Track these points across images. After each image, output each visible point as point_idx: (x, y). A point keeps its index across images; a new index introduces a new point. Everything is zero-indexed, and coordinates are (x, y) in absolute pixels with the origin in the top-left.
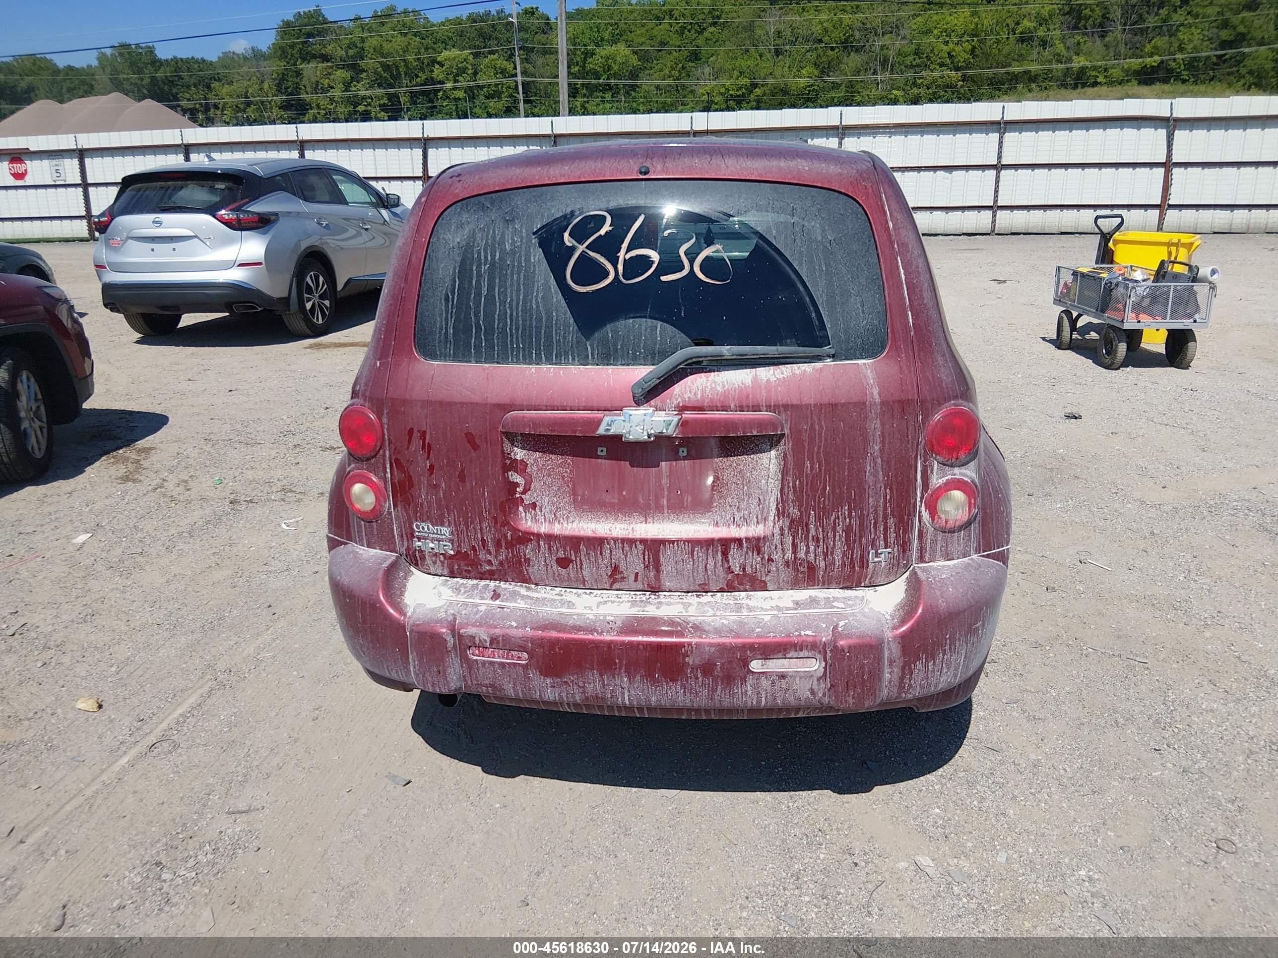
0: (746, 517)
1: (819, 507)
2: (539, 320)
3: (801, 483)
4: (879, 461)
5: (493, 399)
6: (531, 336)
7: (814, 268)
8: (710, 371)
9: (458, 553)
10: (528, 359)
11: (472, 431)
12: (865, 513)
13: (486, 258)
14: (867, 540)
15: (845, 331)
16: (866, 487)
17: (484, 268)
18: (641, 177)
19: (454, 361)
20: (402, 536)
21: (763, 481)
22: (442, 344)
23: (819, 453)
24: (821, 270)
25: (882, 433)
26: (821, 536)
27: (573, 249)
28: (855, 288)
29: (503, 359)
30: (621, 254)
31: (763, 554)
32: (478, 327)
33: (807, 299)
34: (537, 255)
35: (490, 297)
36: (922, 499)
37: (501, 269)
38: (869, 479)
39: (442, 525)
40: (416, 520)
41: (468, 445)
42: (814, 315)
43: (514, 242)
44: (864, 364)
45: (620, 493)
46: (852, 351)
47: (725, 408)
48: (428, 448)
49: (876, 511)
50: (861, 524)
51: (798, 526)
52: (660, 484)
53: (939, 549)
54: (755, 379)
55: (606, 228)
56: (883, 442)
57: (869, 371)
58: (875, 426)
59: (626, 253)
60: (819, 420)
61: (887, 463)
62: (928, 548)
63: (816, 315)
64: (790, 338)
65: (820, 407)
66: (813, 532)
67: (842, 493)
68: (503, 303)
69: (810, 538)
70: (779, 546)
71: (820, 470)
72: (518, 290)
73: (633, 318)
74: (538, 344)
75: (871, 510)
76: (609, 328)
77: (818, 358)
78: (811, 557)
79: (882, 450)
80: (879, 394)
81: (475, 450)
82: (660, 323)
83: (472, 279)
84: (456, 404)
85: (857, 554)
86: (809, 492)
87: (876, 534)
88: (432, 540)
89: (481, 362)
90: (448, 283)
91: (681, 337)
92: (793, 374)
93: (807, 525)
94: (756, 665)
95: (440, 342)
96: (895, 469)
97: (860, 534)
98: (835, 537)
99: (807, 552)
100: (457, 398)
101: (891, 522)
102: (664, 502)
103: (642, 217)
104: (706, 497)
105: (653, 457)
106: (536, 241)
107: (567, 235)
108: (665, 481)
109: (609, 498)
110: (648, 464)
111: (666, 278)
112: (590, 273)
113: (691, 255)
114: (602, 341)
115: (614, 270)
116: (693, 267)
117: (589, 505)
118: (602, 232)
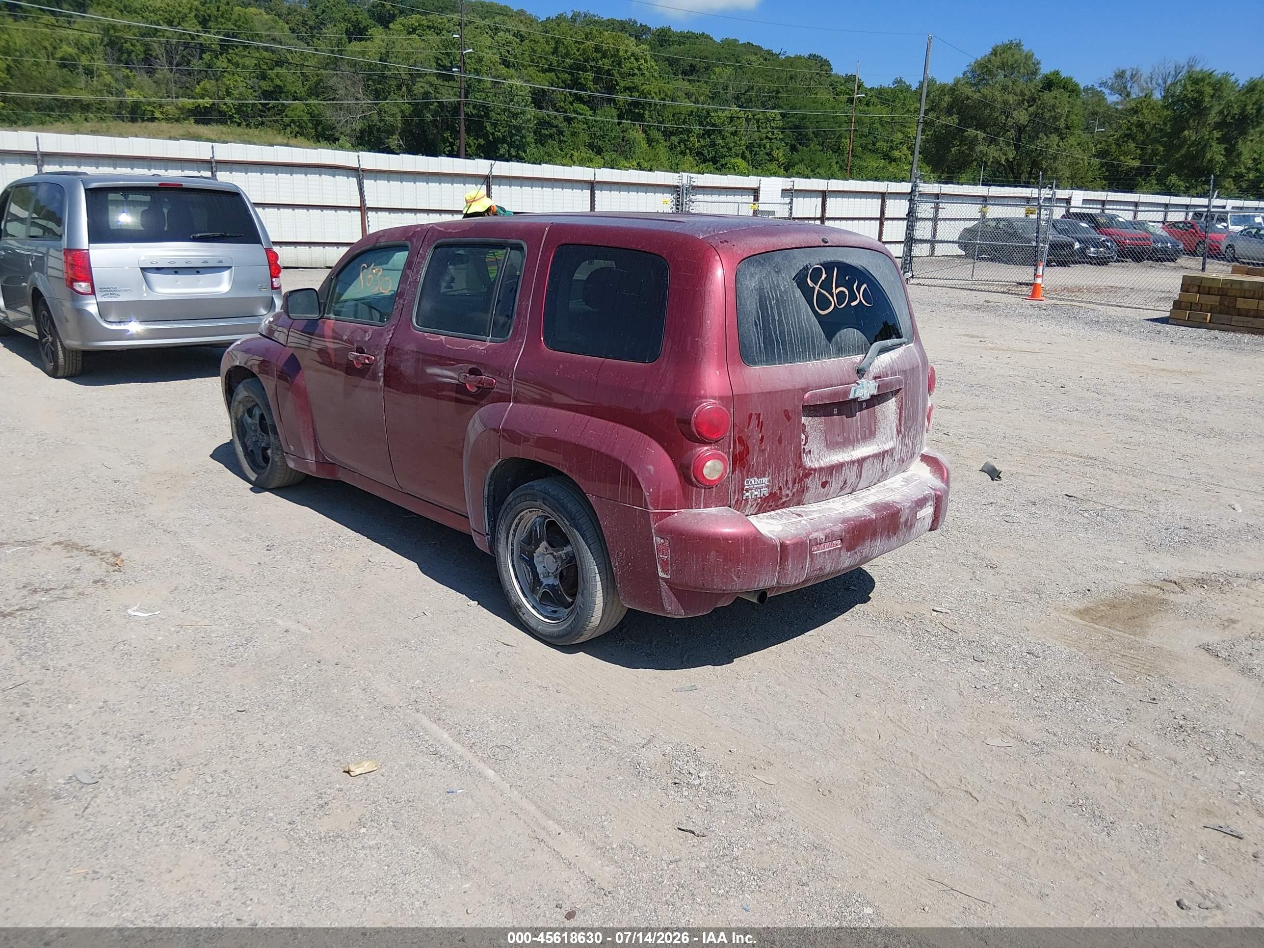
0: (887, 437)
1: (909, 426)
2: (807, 333)
3: (906, 414)
5: (798, 386)
6: (805, 344)
9: (770, 494)
10: (805, 359)
11: (789, 409)
12: (918, 426)
13: (773, 296)
15: (905, 329)
16: (919, 412)
17: (773, 302)
18: (825, 244)
19: (767, 364)
20: (735, 492)
21: (892, 415)
22: (758, 354)
23: (910, 396)
26: (908, 443)
27: (814, 288)
29: (792, 360)
30: (834, 291)
32: (777, 341)
34: (798, 293)
35: (780, 321)
37: (783, 303)
38: (919, 407)
39: (764, 477)
40: (748, 478)
41: (785, 418)
43: (785, 285)
45: (843, 436)
47: (887, 376)
48: (760, 425)
50: (916, 433)
52: (858, 427)
54: (891, 358)
55: (824, 276)
58: (921, 378)
59: (835, 289)
60: (910, 377)
65: (910, 370)
66: (906, 440)
68: (788, 324)
71: (910, 405)
72: (794, 315)
73: (846, 328)
74: (809, 349)
75: (919, 424)
76: (838, 334)
77: (902, 345)
81: (788, 420)
82: (854, 330)
83: (768, 310)
84: (779, 391)
85: (913, 450)
86: (907, 418)
88: (756, 490)
89: (781, 363)
90: (755, 314)
91: (864, 338)
92: (900, 354)
93: (906, 437)
95: (757, 353)
97: (915, 438)
100: (778, 388)
102: (859, 436)
103: (836, 269)
104: (873, 429)
105: (854, 410)
106: (795, 284)
107: (808, 280)
108: (859, 424)
109: (840, 439)
110: (851, 415)
111: (853, 304)
112: (824, 303)
113: (858, 289)
114: (837, 343)
115: (833, 301)
116: (860, 297)
117: (832, 445)
118: (823, 278)
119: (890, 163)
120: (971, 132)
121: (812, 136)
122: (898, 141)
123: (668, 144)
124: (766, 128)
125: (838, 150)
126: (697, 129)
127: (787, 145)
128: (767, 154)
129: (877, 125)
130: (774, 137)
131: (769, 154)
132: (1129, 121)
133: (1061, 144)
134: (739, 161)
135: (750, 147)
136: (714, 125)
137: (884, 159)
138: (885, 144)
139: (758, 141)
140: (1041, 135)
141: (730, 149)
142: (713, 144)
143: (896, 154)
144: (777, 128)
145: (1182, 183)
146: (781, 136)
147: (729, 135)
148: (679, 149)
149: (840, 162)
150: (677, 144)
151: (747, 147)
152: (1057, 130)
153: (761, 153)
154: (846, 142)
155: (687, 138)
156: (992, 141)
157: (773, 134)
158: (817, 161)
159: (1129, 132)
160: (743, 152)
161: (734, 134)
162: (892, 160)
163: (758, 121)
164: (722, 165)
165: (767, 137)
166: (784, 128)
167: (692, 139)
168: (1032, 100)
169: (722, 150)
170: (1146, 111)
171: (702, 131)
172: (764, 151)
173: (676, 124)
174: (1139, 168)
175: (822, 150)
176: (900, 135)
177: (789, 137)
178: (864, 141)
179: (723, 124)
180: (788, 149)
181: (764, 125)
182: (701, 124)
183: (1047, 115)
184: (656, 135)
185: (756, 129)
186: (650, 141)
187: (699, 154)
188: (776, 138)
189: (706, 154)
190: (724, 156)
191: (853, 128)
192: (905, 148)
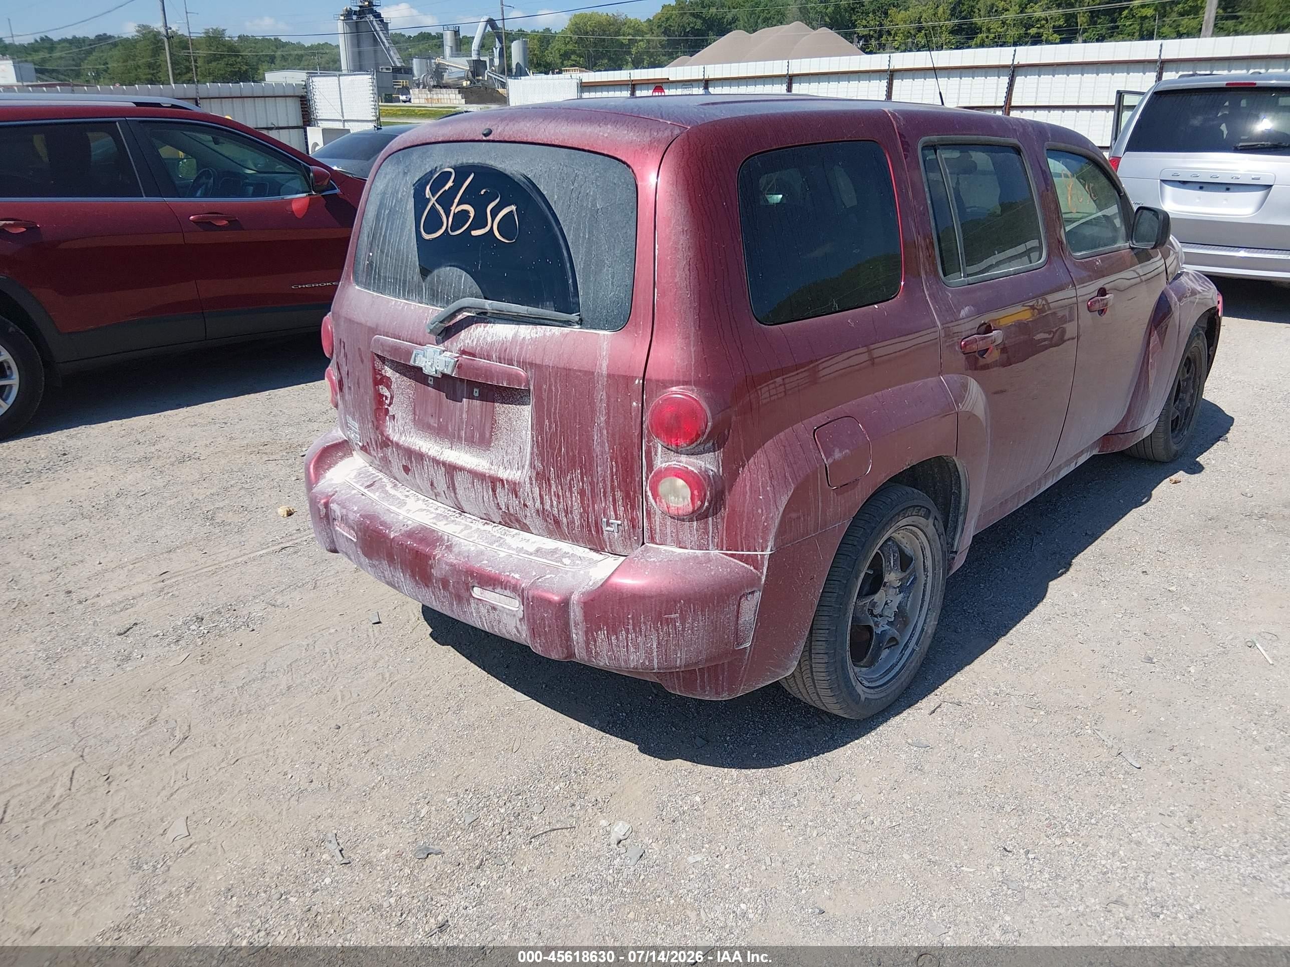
0: (511, 461)
1: (557, 465)
2: (403, 260)
3: (542, 439)
4: (605, 432)
5: (369, 322)
7: (579, 235)
8: (488, 323)
9: (363, 445)
10: (394, 293)
11: (361, 347)
12: (595, 480)
13: (389, 204)
14: (599, 507)
15: (594, 300)
16: (595, 456)
17: (387, 213)
18: (484, 138)
19: (364, 287)
21: (524, 432)
23: (555, 413)
24: (584, 237)
25: (608, 405)
26: (560, 494)
27: (429, 200)
28: (610, 260)
29: (384, 290)
30: (453, 208)
31: (520, 498)
33: (568, 265)
34: (411, 204)
35: (385, 236)
36: (647, 478)
37: (394, 213)
38: (597, 449)
39: (355, 420)
41: (359, 358)
42: (570, 281)
43: (403, 192)
44: (604, 335)
45: (439, 420)
46: (597, 321)
47: (489, 358)
48: (346, 356)
49: (604, 481)
50: (593, 490)
51: (541, 477)
52: (462, 418)
53: (669, 534)
54: (515, 335)
55: (450, 184)
56: (608, 414)
57: (606, 343)
58: (601, 395)
59: (458, 205)
60: (556, 382)
61: (612, 436)
62: (658, 530)
63: (573, 282)
64: (550, 301)
65: (556, 369)
66: (554, 488)
67: (574, 456)
68: (389, 242)
69: (553, 493)
70: (530, 494)
71: (556, 430)
72: (397, 233)
73: (450, 266)
74: (400, 281)
75: (600, 479)
76: (436, 272)
77: (568, 323)
78: (555, 512)
79: (607, 422)
80: (608, 366)
82: (465, 273)
83: (380, 222)
84: (355, 323)
85: (592, 519)
86: (549, 449)
87: (606, 504)
88: (353, 432)
91: (476, 288)
92: (544, 335)
93: (549, 480)
94: (477, 592)
96: (620, 444)
97: (593, 501)
98: (572, 497)
99: (552, 506)
100: (356, 318)
101: (619, 494)
102: (463, 434)
103: (472, 176)
104: (488, 435)
105: (459, 393)
106: (412, 192)
107: (428, 188)
108: (465, 416)
109: (433, 422)
110: (456, 398)
111: (475, 233)
112: (433, 222)
113: (494, 213)
114: (432, 283)
115: (447, 222)
116: (493, 225)
117: (422, 425)
118: (447, 187)
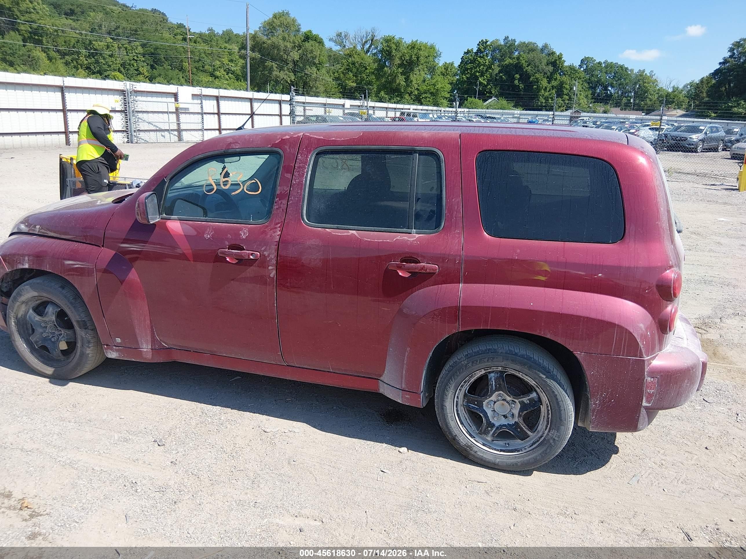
119: (215, 79)
120: (269, 63)
121: (164, 60)
122: (218, 66)
123: (64, 61)
124: (132, 53)
125: (181, 69)
126: (83, 51)
127: (148, 64)
128: (135, 70)
129: (203, 55)
130: (139, 59)
131: (137, 70)
132: (348, 61)
133: (318, 72)
134: (118, 74)
135: (123, 65)
136: (95, 50)
137: (211, 76)
138: (210, 67)
139: (128, 61)
140: (307, 67)
141: (109, 66)
142: (97, 62)
143: (218, 73)
144: (139, 54)
145: (386, 96)
146: (143, 59)
147: (107, 57)
148: (72, 64)
149: (185, 77)
150: (70, 61)
151: (121, 64)
152: (314, 64)
153: (131, 69)
154: (186, 64)
155: (77, 58)
156: (281, 69)
157: (138, 57)
158: (170, 76)
159: (348, 67)
160: (119, 68)
161: (111, 56)
162: (216, 77)
163: (126, 48)
164: (106, 76)
165: (134, 59)
166: (144, 54)
167: (81, 58)
168: (300, 47)
169: (104, 66)
170: (355, 56)
171: (88, 54)
172: (133, 68)
173: (68, 48)
174: (356, 87)
175: (172, 69)
176: (218, 63)
177: (149, 60)
178: (196, 65)
179: (103, 50)
180: (149, 67)
181: (130, 51)
182: (86, 48)
183: (309, 56)
184: (53, 54)
185: (126, 54)
186: (50, 59)
187: (88, 68)
188: (140, 60)
189: (93, 69)
190: (106, 71)
191: (189, 57)
192: (222, 70)
